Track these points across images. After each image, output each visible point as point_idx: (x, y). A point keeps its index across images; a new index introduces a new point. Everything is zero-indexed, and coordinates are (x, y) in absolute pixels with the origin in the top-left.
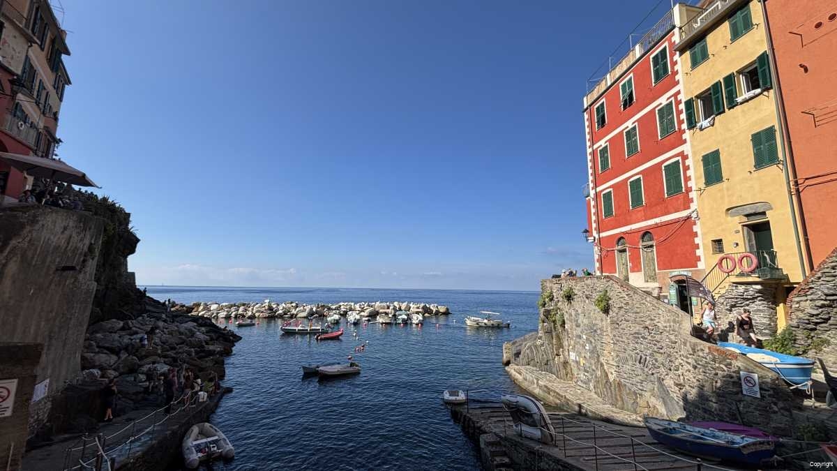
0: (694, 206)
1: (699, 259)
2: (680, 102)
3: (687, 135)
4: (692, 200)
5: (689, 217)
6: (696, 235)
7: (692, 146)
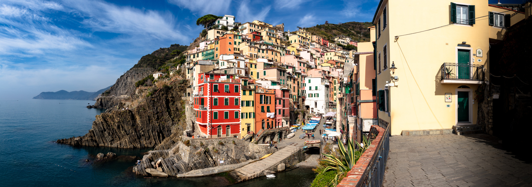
0: (240, 122)
1: (240, 131)
2: (240, 100)
3: (241, 107)
4: (240, 120)
5: (239, 124)
6: (240, 127)
7: (241, 110)
